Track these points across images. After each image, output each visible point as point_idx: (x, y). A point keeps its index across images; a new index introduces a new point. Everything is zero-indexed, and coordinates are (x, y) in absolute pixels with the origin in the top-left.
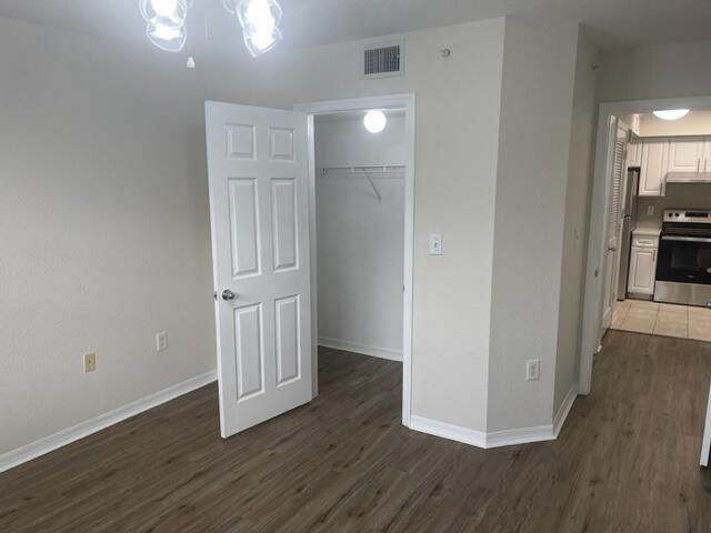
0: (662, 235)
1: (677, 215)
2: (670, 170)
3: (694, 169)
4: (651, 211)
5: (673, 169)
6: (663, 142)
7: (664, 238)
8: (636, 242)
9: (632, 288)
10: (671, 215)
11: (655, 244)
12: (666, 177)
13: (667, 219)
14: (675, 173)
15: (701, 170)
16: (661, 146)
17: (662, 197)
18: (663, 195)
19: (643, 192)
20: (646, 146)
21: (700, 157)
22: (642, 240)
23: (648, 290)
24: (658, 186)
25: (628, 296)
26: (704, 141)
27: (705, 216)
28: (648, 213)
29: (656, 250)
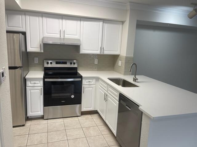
0: (44, 78)
1: (51, 63)
2: (44, 36)
3: (58, 36)
4: (36, 60)
5: (46, 35)
6: (38, 16)
7: (46, 80)
8: (29, 84)
9: (30, 114)
10: (48, 63)
11: (41, 84)
12: (43, 39)
13: (46, 65)
14: (47, 38)
15: (62, 37)
16: (37, 18)
17: (42, 53)
18: (42, 51)
19: (29, 49)
20: (28, 17)
21: (61, 29)
22: (33, 82)
23: (40, 113)
24: (39, 47)
25: (28, 119)
26: (62, 19)
27: (65, 63)
28: (35, 62)
29: (42, 87)
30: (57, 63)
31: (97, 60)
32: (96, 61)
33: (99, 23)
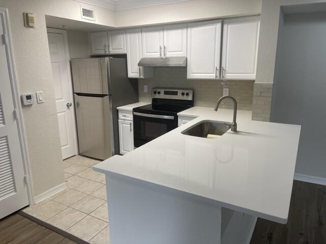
1: (159, 93)
4: (146, 89)
6: (138, 32)
9: (122, 152)
10: (155, 93)
11: (131, 118)
13: (154, 96)
15: (162, 56)
16: (137, 35)
18: (142, 77)
21: (161, 44)
22: (123, 114)
26: (163, 30)
27: (176, 93)
28: (145, 91)
29: (132, 122)
30: (166, 93)
31: (228, 89)
32: (226, 91)
33: (214, 26)
